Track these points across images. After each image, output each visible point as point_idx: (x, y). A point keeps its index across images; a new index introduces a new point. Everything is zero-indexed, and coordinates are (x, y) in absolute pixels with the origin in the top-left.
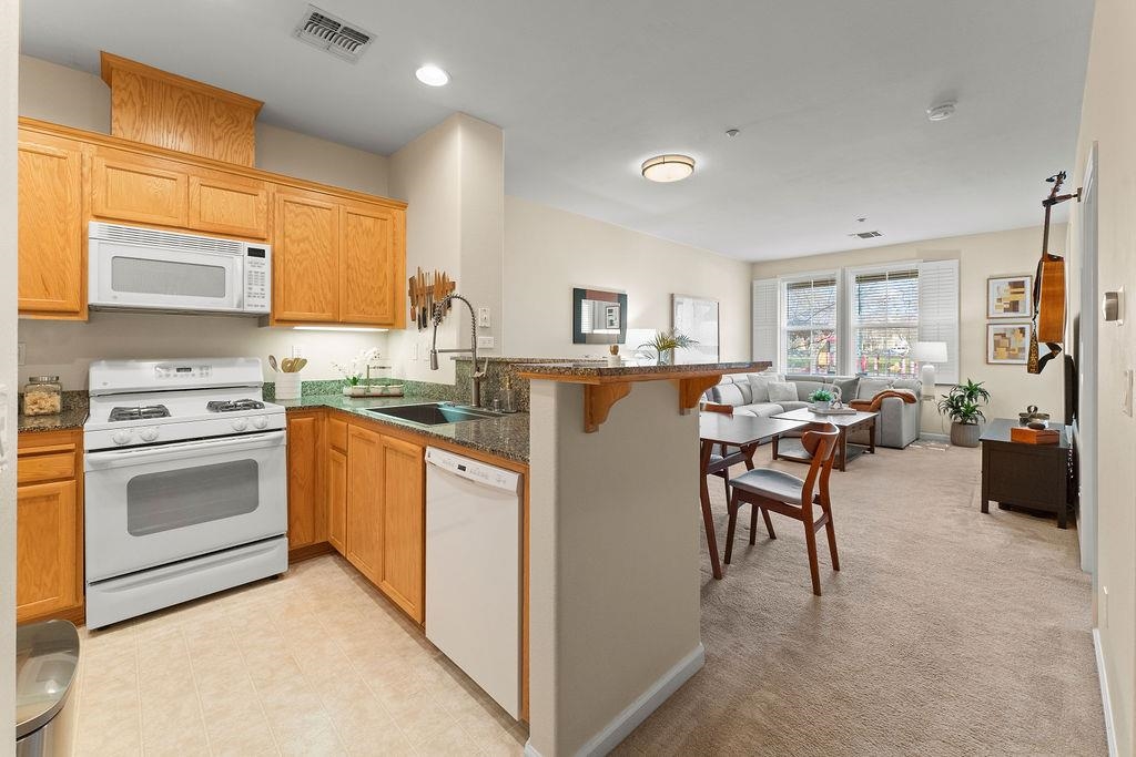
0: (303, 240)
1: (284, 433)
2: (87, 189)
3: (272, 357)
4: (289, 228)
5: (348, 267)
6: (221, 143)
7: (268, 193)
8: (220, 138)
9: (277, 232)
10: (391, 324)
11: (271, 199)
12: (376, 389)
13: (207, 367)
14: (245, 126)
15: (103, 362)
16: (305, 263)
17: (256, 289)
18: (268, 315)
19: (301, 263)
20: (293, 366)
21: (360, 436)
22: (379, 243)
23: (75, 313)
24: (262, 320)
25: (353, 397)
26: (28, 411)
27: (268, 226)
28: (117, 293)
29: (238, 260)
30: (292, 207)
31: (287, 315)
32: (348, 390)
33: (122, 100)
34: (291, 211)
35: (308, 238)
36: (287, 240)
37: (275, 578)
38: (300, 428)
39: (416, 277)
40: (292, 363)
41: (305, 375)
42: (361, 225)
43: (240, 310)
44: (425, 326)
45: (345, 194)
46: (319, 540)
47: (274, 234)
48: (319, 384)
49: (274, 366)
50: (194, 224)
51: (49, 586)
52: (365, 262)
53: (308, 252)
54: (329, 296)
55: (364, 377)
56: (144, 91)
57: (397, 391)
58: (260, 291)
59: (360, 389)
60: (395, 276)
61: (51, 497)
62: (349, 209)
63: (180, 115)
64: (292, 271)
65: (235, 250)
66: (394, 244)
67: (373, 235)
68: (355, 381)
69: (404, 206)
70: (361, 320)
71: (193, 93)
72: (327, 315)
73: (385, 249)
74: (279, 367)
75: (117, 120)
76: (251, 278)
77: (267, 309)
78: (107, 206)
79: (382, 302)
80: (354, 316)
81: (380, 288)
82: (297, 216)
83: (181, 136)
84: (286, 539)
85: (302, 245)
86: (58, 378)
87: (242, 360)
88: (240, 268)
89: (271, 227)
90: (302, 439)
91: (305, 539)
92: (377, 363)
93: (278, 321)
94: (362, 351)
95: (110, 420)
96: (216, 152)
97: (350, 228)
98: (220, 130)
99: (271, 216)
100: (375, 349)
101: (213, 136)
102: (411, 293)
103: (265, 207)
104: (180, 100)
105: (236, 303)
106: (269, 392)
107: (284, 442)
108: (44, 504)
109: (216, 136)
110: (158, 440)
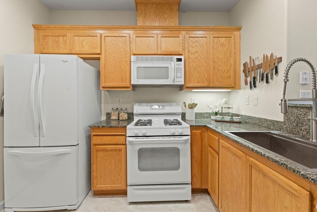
0: (196, 53)
1: (189, 137)
2: (131, 46)
3: (184, 103)
4: (191, 48)
5: (214, 62)
6: (167, 20)
7: (183, 35)
8: (167, 18)
9: (186, 51)
10: (234, 86)
11: (184, 38)
12: (227, 118)
13: (164, 106)
14: (175, 11)
15: (137, 104)
16: (197, 63)
17: (179, 75)
18: (183, 85)
19: (195, 63)
20: (192, 106)
21: (228, 149)
22: (228, 49)
23: (128, 87)
24: (181, 87)
25: (216, 121)
26: (120, 119)
27: (183, 49)
28: (138, 80)
29: (173, 63)
30: (191, 39)
31: (190, 85)
32: (213, 117)
33: (140, 13)
34: (191, 41)
35: (197, 51)
36: (190, 53)
37: (186, 201)
38: (196, 135)
39: (249, 62)
40: (192, 105)
41: (196, 110)
42: (219, 41)
43: (173, 84)
44: (255, 87)
45: (212, 30)
46: (203, 187)
47: (185, 52)
48: (201, 114)
49: (185, 106)
50: (159, 52)
51: (120, 180)
52: (221, 59)
53: (197, 57)
54: (206, 76)
55: (220, 112)
56: (145, 8)
57: (238, 120)
58: (180, 76)
59: (219, 117)
60: (235, 64)
61: (120, 150)
62: (215, 36)
63: (155, 13)
64: (192, 67)
65: (172, 60)
66: (235, 48)
67: (225, 46)
68: (216, 114)
69: (239, 29)
70: (220, 86)
71: (159, 4)
72: (205, 84)
73: (230, 52)
74: (187, 107)
75: (139, 20)
76: (177, 70)
77: (183, 83)
78: (136, 51)
79: (230, 77)
80: (217, 84)
81: (228, 70)
82: (193, 43)
83: (156, 21)
84: (190, 185)
85: (195, 54)
86: (127, 109)
87: (174, 103)
88: (173, 67)
89: (184, 49)
90: (196, 140)
91: (198, 186)
92: (226, 106)
93: (187, 88)
94: (219, 100)
95: (135, 126)
96: (166, 24)
97: (214, 44)
98: (167, 15)
99: (184, 45)
100: (225, 99)
101: (165, 18)
102: (244, 71)
103: (182, 41)
104: (155, 7)
105: (172, 81)
106: (183, 116)
107: (190, 141)
108: (118, 152)
109: (166, 18)
110: (147, 135)
